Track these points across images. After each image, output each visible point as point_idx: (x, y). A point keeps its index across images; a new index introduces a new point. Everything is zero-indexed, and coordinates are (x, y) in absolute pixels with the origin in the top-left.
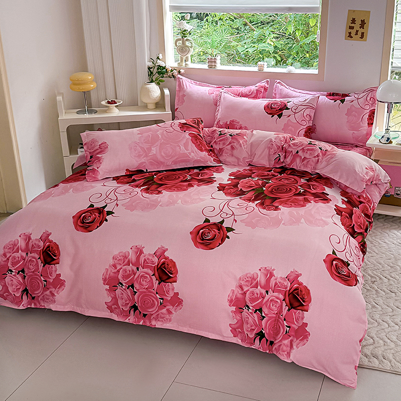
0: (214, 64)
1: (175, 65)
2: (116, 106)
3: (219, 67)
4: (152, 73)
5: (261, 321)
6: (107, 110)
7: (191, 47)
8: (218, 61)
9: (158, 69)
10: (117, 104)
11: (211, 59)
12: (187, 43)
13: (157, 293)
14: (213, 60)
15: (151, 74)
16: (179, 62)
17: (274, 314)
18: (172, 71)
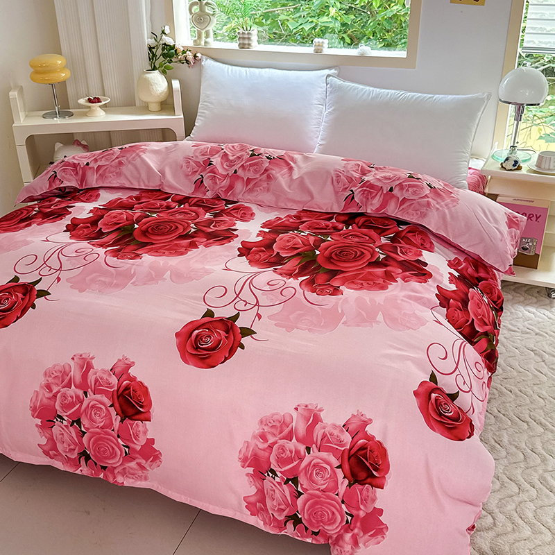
0: (246, 42)
1: (190, 43)
2: (100, 107)
3: (256, 46)
4: (154, 55)
5: (295, 498)
6: (87, 112)
7: (213, 15)
8: (254, 38)
9: (163, 49)
10: (103, 103)
11: (243, 33)
12: (208, 10)
13: (119, 436)
14: (246, 36)
15: (153, 57)
16: (196, 38)
17: (318, 489)
18: (184, 52)
